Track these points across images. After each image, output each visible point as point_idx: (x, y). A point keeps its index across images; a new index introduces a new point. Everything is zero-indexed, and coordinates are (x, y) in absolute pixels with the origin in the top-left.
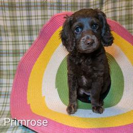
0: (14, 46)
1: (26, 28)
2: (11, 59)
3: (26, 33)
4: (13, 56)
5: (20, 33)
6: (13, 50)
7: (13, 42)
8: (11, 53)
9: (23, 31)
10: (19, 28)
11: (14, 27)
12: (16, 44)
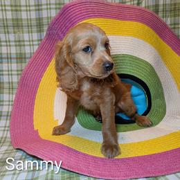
0: (18, 47)
1: (34, 23)
2: (14, 66)
3: (35, 29)
4: (17, 63)
5: (25, 29)
6: (17, 54)
7: (15, 41)
8: (14, 58)
9: (30, 26)
10: (25, 23)
11: (17, 19)
12: (20, 46)
